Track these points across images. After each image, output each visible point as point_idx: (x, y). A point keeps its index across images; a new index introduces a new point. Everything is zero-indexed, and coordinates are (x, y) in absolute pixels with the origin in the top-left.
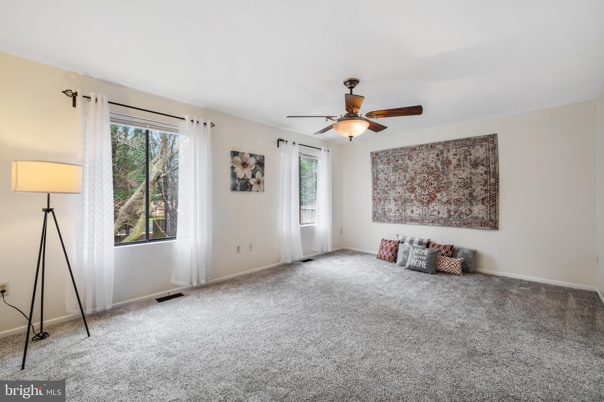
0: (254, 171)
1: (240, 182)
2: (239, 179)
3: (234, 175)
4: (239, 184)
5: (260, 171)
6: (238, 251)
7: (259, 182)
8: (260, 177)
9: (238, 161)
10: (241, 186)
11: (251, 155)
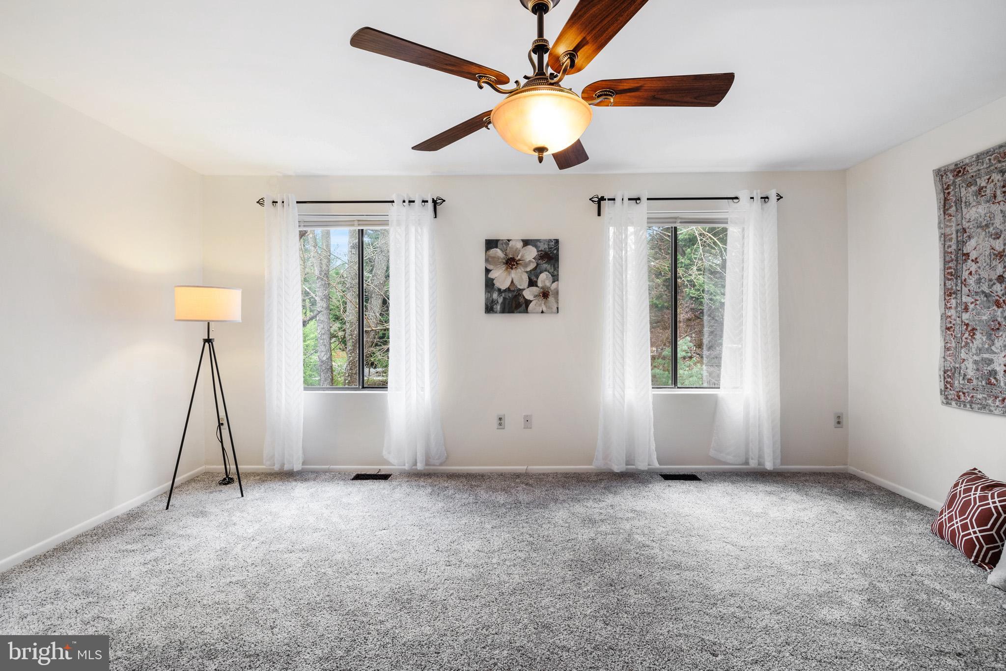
0: (533, 272)
1: (502, 295)
2: (499, 290)
3: (490, 284)
4: (500, 300)
5: (549, 272)
6: (500, 424)
7: (545, 295)
8: (548, 284)
9: (499, 258)
10: (503, 303)
11: (526, 243)
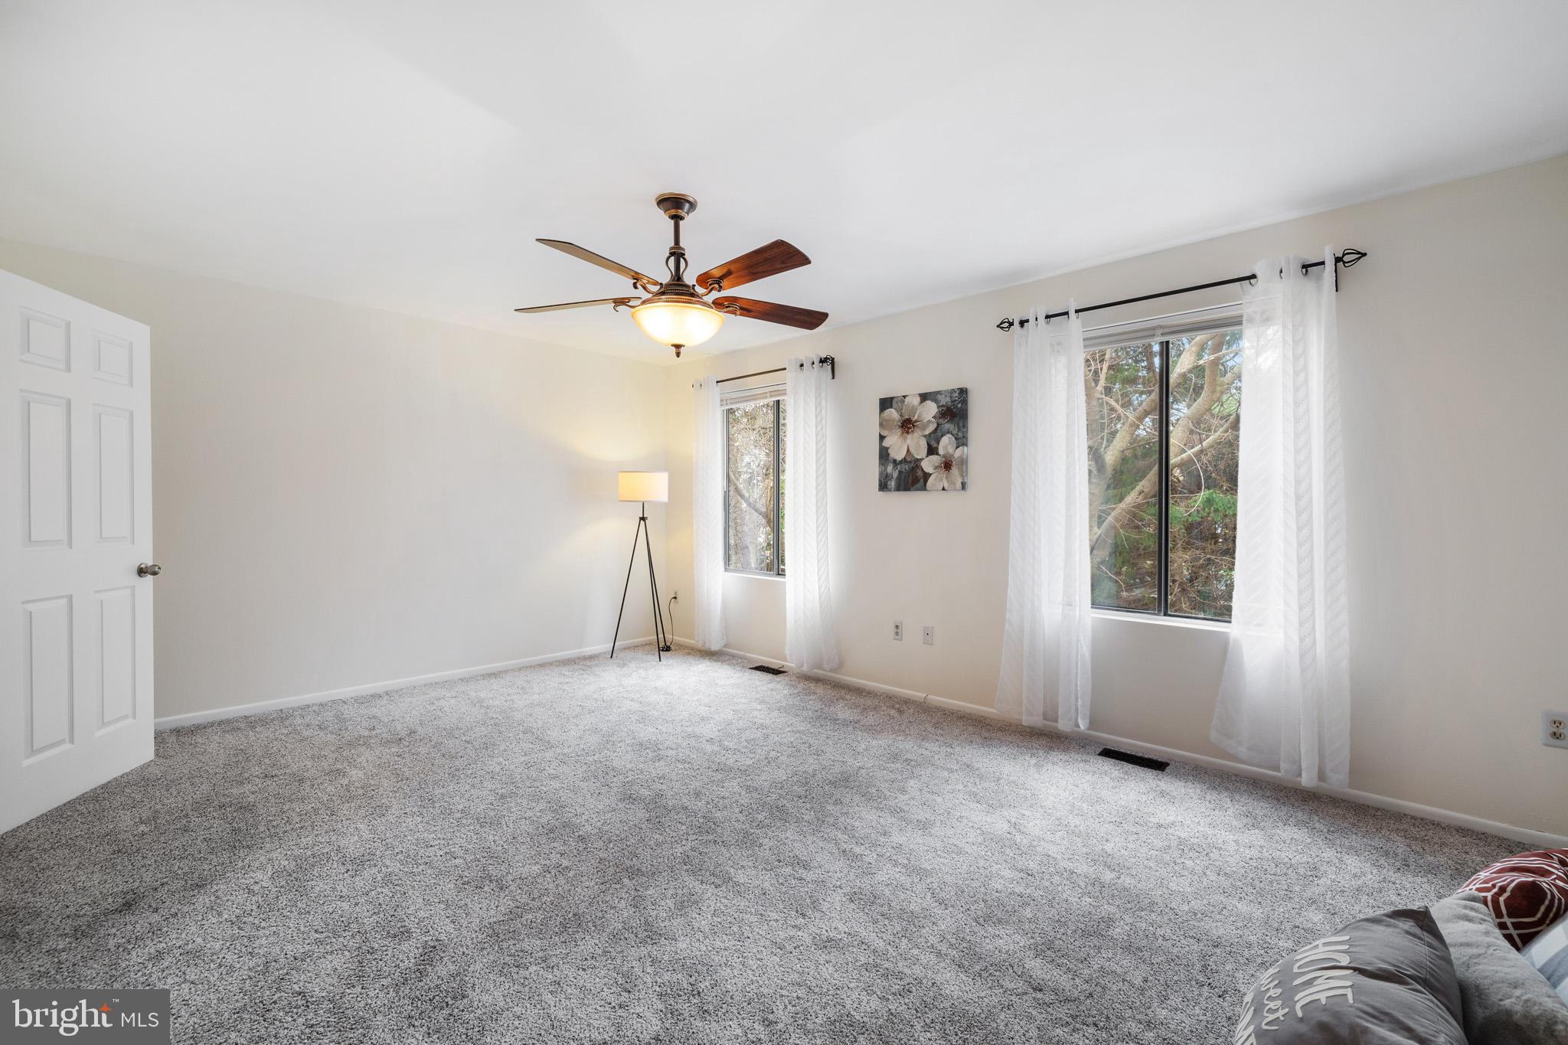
0: (933, 435)
1: (897, 468)
2: (895, 461)
3: (884, 455)
4: (895, 475)
5: (952, 434)
6: (897, 633)
7: (947, 465)
8: (951, 450)
9: (894, 420)
10: (899, 478)
11: (924, 397)
